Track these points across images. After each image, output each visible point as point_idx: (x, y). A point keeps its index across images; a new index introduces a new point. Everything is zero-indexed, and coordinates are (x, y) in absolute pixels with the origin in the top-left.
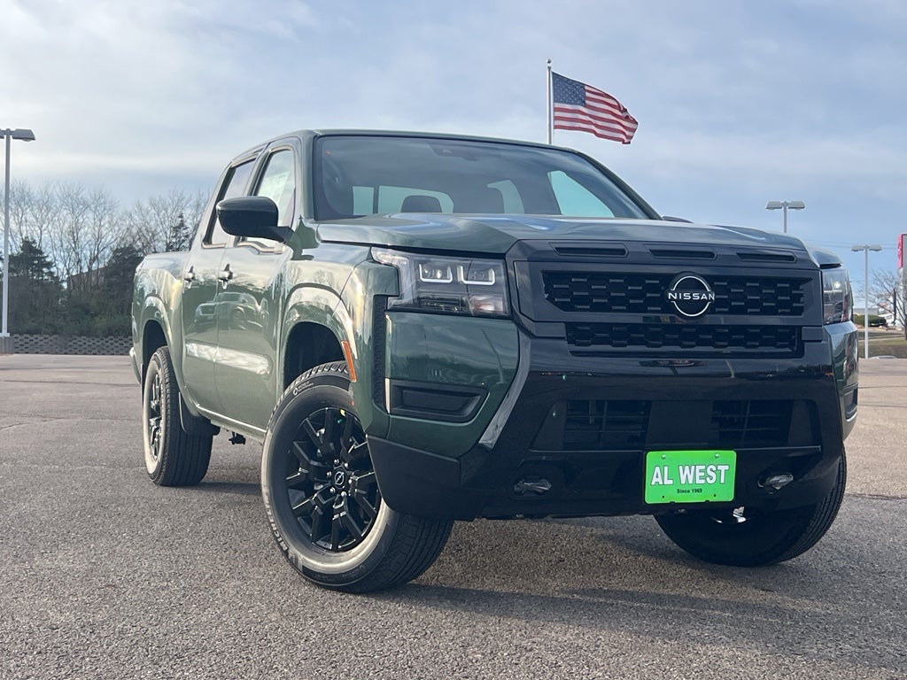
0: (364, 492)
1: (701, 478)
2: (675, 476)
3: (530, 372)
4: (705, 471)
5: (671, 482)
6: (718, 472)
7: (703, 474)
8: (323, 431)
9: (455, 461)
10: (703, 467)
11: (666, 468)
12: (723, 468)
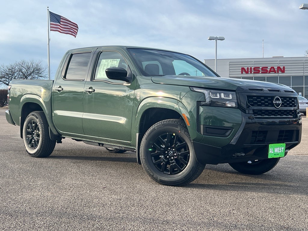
0: (182, 157)
1: (279, 151)
2: (274, 151)
3: (246, 123)
4: (279, 149)
6: (281, 149)
8: (166, 140)
9: (221, 148)
10: (279, 148)
11: (272, 149)
12: (283, 148)
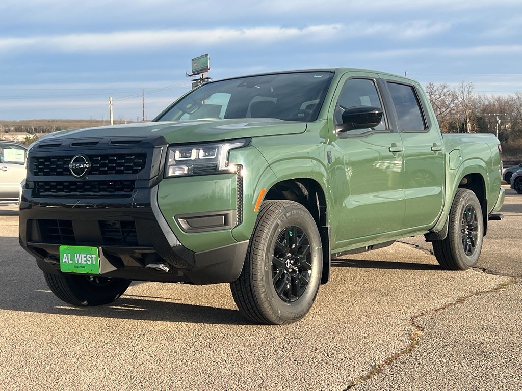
1: (84, 261)
2: (73, 259)
4: (86, 257)
5: (72, 262)
6: (92, 258)
7: (85, 259)
10: (85, 255)
11: (69, 254)
12: (94, 256)
